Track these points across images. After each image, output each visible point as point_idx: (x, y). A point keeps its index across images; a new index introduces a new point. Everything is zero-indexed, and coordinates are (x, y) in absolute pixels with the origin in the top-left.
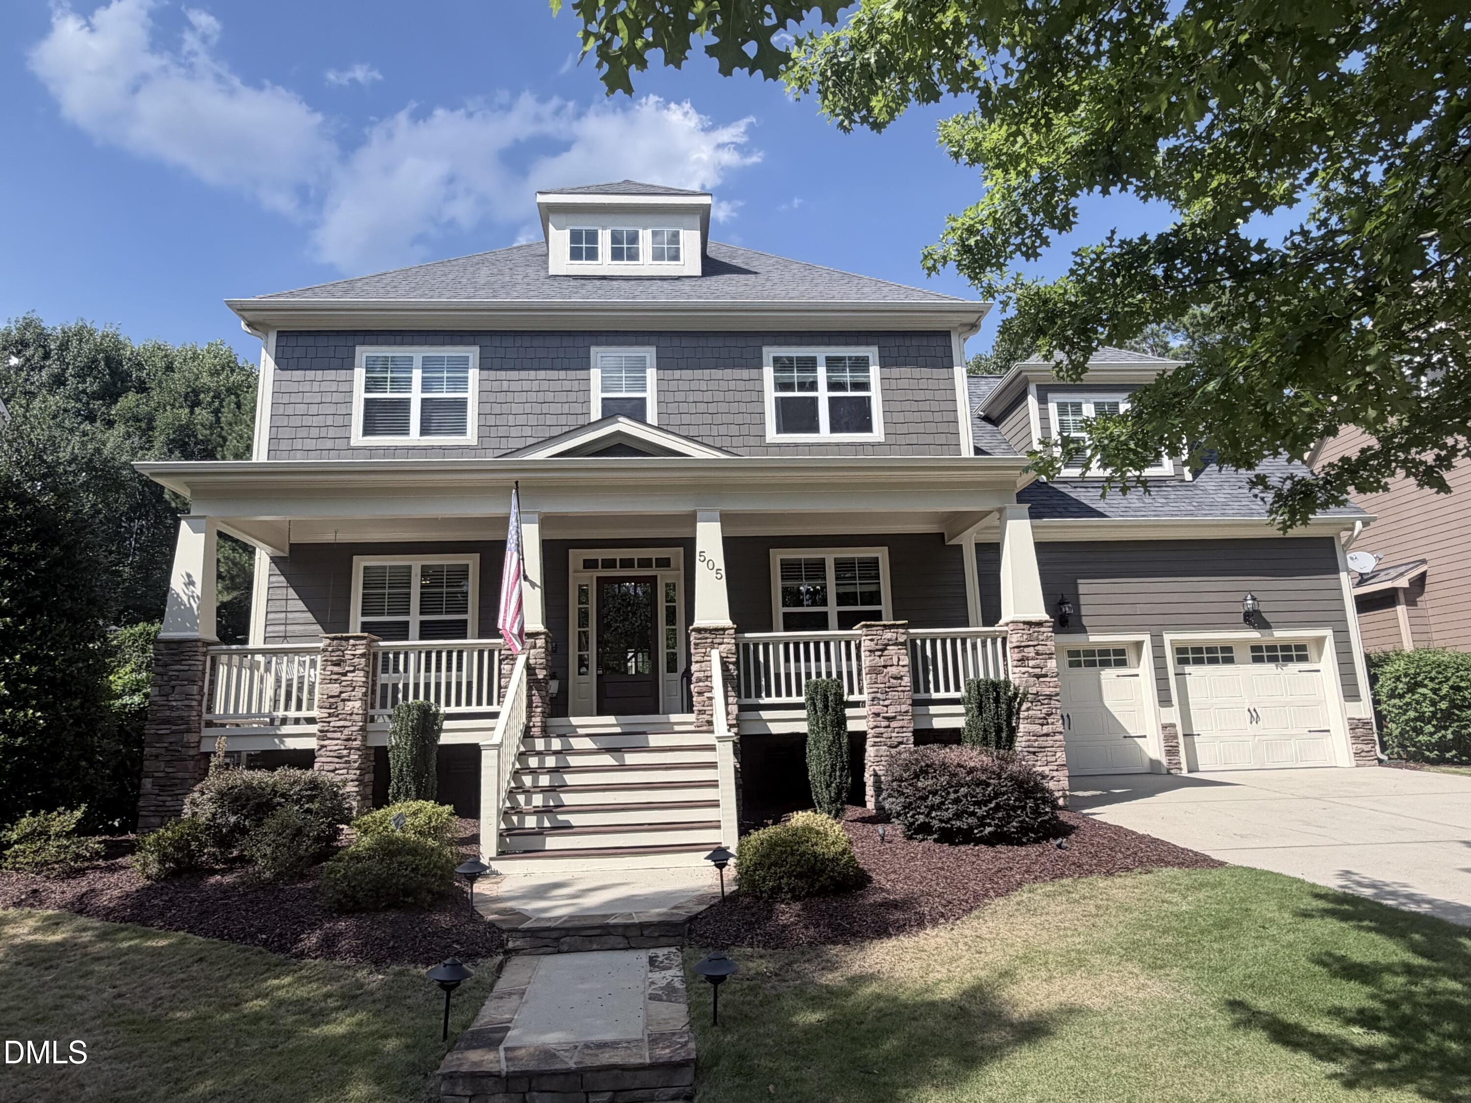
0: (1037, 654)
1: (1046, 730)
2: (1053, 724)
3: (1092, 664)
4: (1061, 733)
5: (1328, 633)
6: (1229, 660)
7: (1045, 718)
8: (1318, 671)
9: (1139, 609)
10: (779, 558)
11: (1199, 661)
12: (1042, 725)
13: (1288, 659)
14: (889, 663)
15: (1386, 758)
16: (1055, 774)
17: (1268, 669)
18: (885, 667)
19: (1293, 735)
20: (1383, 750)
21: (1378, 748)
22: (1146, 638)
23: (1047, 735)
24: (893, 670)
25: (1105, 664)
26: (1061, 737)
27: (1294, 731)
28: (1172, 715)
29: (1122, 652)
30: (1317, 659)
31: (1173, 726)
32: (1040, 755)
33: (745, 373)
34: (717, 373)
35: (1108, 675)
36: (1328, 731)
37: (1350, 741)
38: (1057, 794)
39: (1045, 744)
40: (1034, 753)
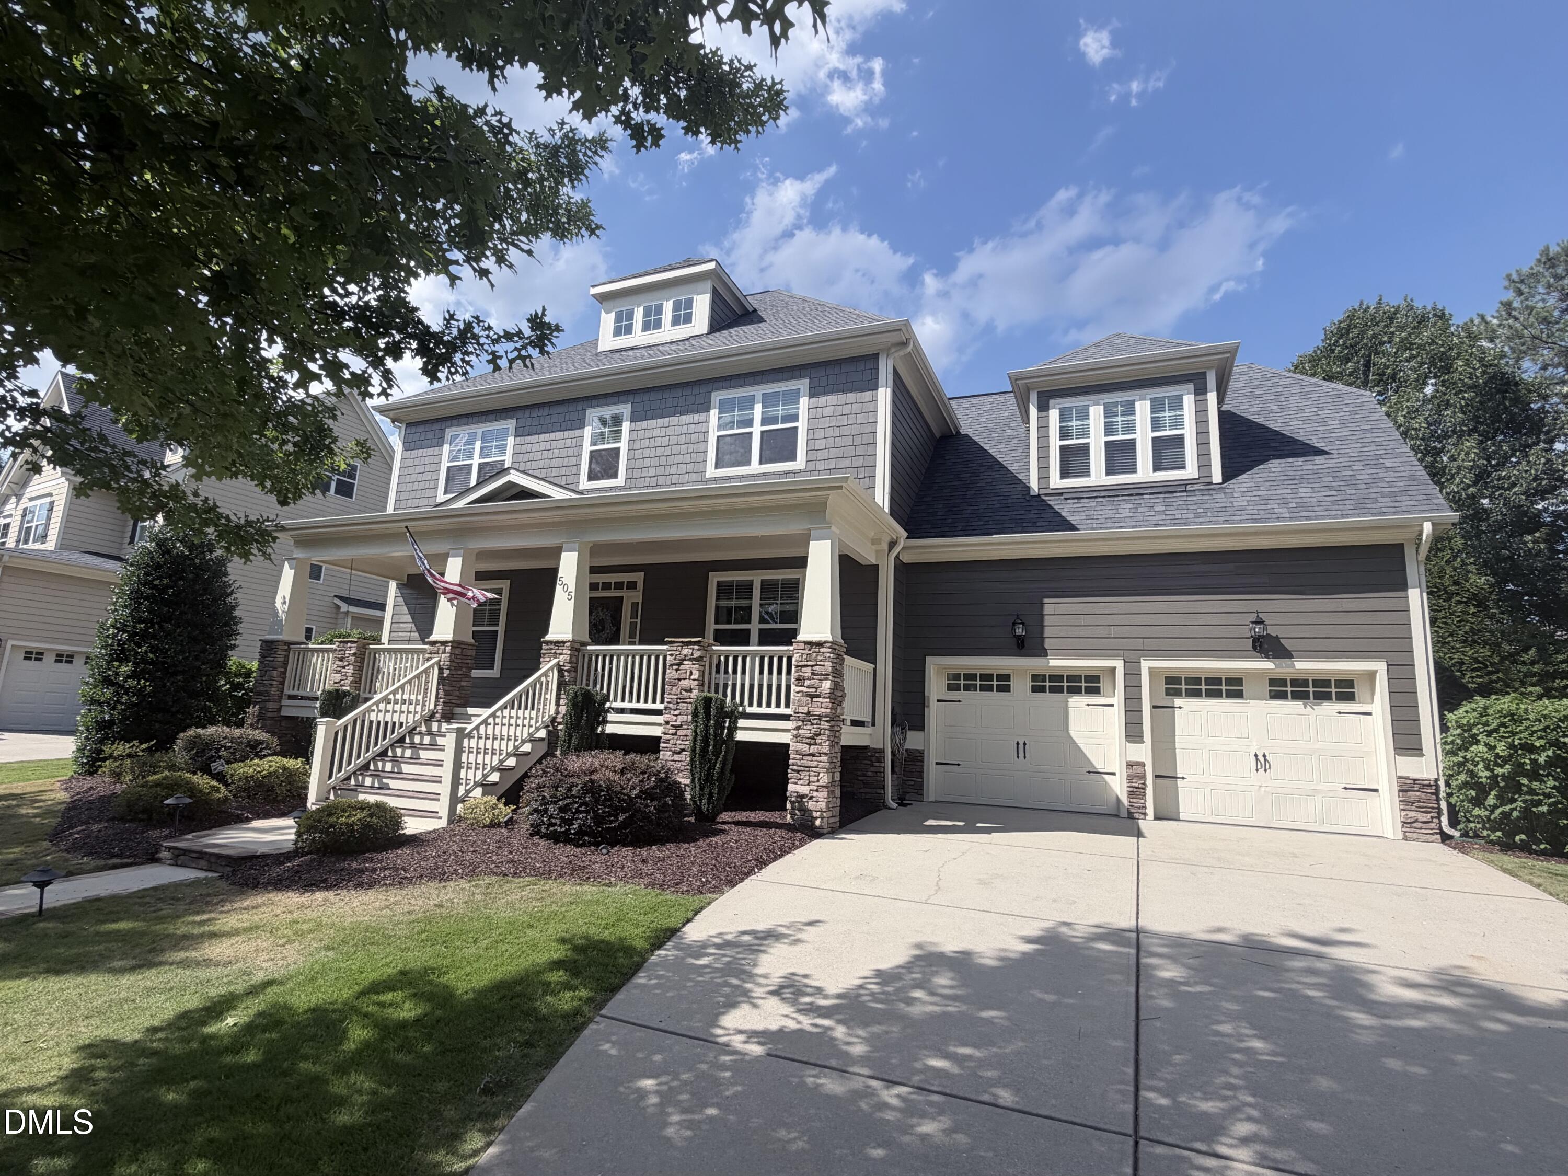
0: (813, 674)
1: (814, 749)
2: (820, 744)
3: (1059, 690)
4: (826, 754)
5: (1380, 667)
6: (1239, 695)
7: (812, 738)
8: (1370, 714)
9: (1113, 631)
10: (716, 580)
11: (1196, 694)
12: (810, 745)
13: (1323, 697)
14: (683, 676)
15: (1456, 834)
16: (815, 794)
17: (1294, 707)
18: (679, 680)
19: (1318, 792)
20: (1453, 823)
21: (1445, 820)
22: (1119, 664)
23: (813, 755)
24: (684, 683)
25: (1075, 691)
26: (824, 758)
27: (1322, 786)
28: (1142, 752)
29: (1096, 679)
30: (1368, 696)
31: (1143, 765)
32: (803, 774)
33: (696, 417)
34: (674, 420)
35: (1077, 703)
36: (1376, 790)
37: (1397, 806)
38: (815, 814)
39: (809, 764)
40: (798, 771)
